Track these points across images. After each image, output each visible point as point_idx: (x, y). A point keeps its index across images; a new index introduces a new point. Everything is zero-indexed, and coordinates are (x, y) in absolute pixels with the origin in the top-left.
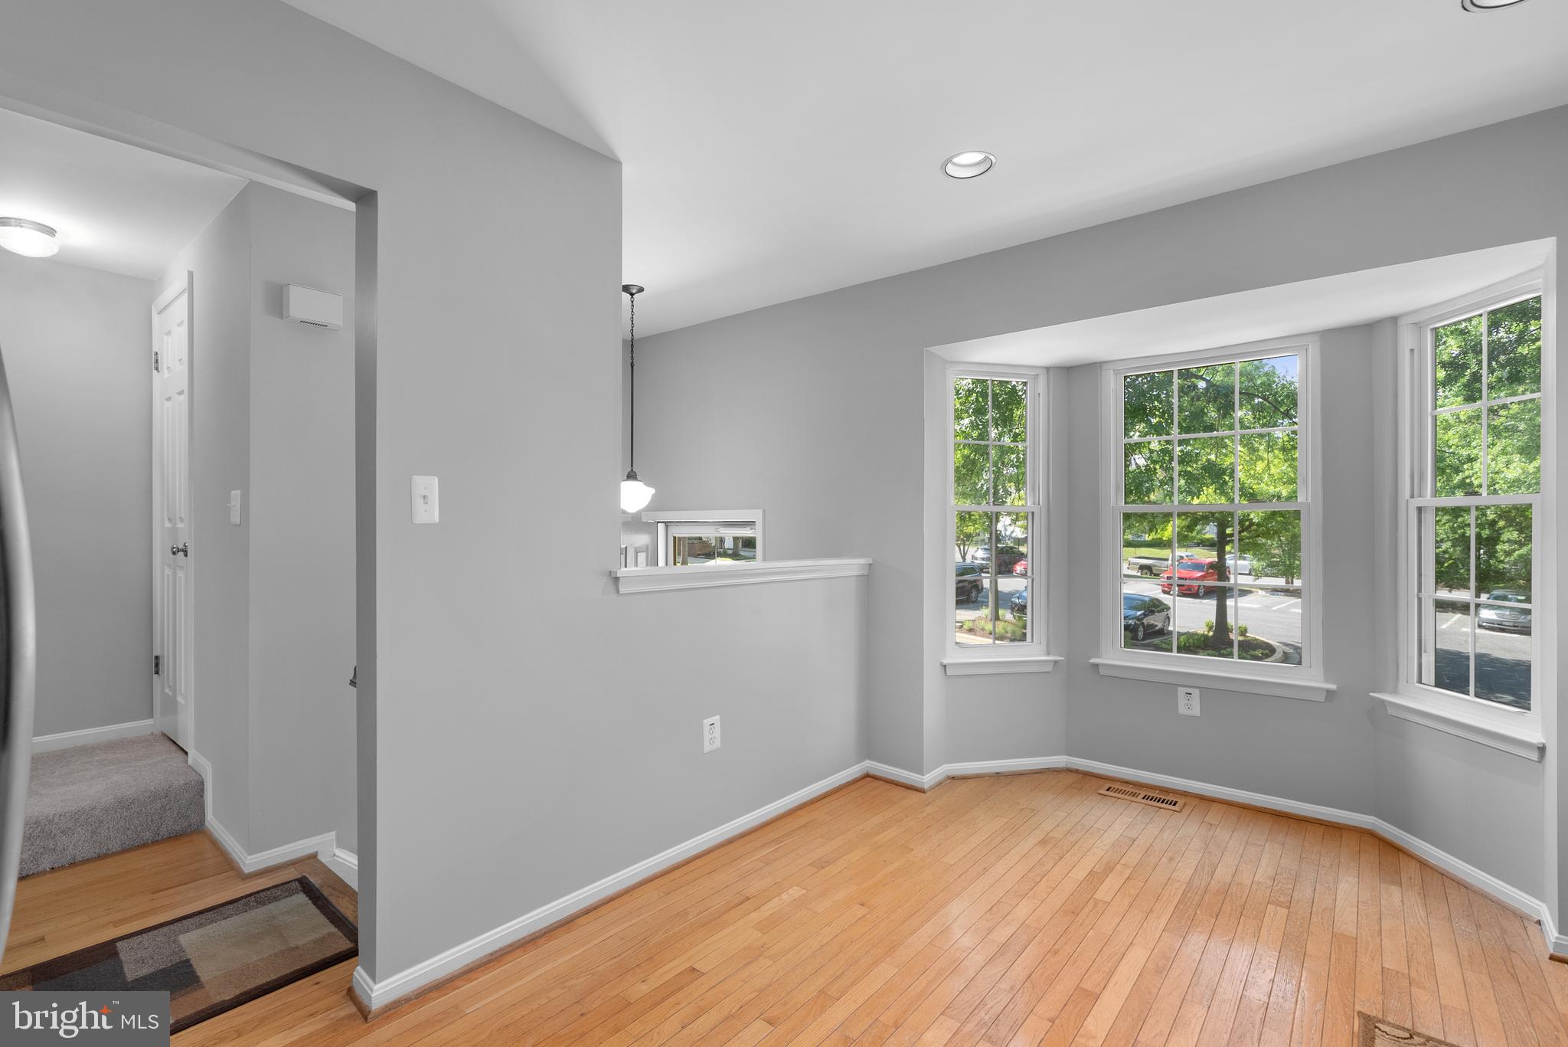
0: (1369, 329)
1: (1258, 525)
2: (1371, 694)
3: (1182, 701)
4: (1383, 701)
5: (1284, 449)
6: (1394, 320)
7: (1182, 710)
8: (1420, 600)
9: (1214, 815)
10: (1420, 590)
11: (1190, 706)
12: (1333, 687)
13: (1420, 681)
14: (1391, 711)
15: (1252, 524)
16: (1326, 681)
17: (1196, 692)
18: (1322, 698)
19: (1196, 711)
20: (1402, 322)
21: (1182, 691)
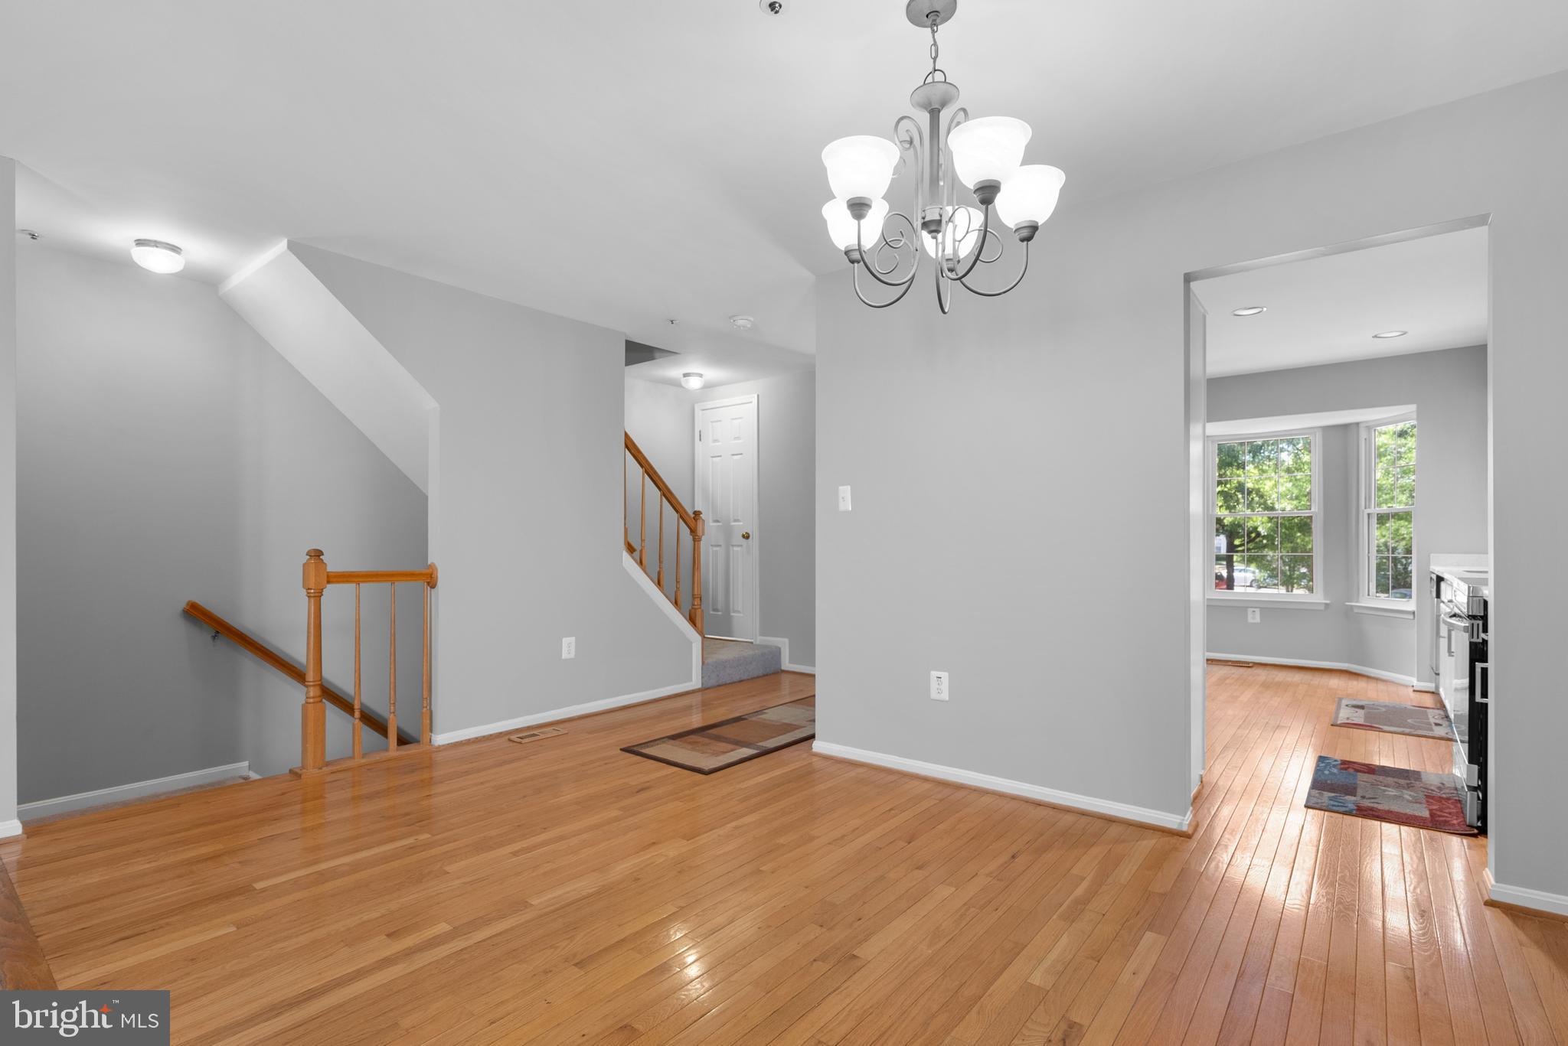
0: (1345, 427)
1: (1264, 537)
2: (1347, 603)
3: (1250, 615)
4: (1352, 606)
5: (1288, 471)
6: (1358, 424)
7: (1250, 620)
8: (1369, 557)
9: (1268, 668)
10: (1369, 553)
11: (1254, 617)
12: (1328, 602)
13: (1369, 595)
14: (1356, 611)
15: (1258, 534)
16: (1325, 599)
17: (1258, 611)
18: (1322, 608)
19: (1258, 620)
20: (1361, 425)
21: (1250, 610)
